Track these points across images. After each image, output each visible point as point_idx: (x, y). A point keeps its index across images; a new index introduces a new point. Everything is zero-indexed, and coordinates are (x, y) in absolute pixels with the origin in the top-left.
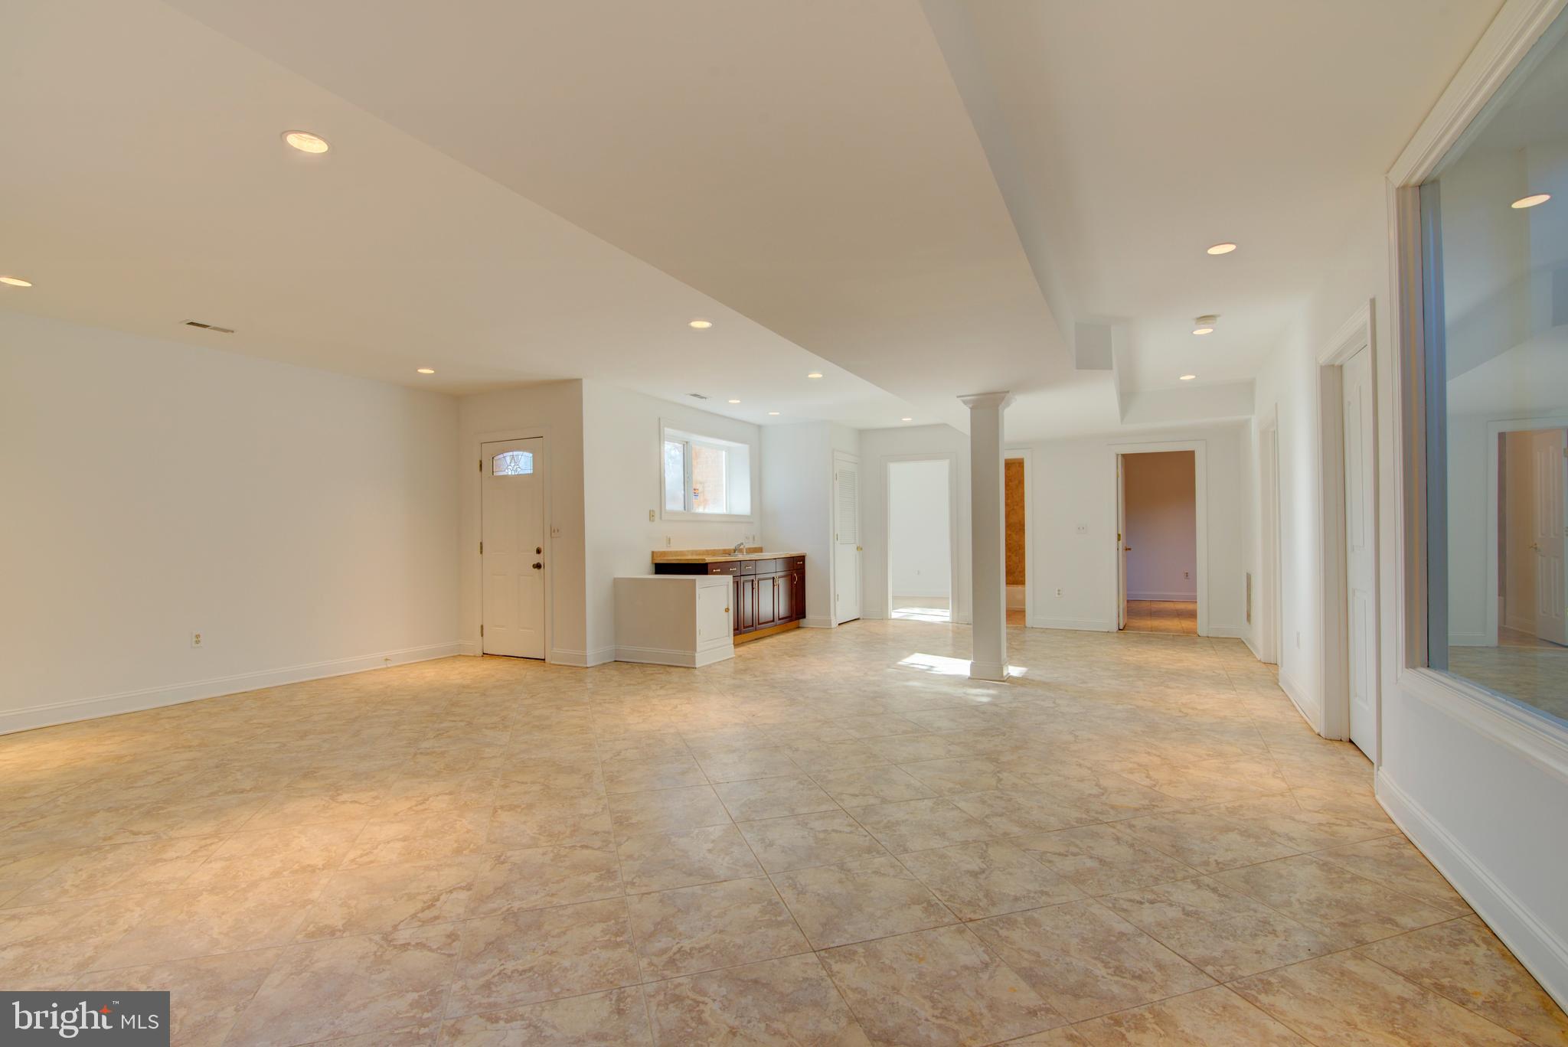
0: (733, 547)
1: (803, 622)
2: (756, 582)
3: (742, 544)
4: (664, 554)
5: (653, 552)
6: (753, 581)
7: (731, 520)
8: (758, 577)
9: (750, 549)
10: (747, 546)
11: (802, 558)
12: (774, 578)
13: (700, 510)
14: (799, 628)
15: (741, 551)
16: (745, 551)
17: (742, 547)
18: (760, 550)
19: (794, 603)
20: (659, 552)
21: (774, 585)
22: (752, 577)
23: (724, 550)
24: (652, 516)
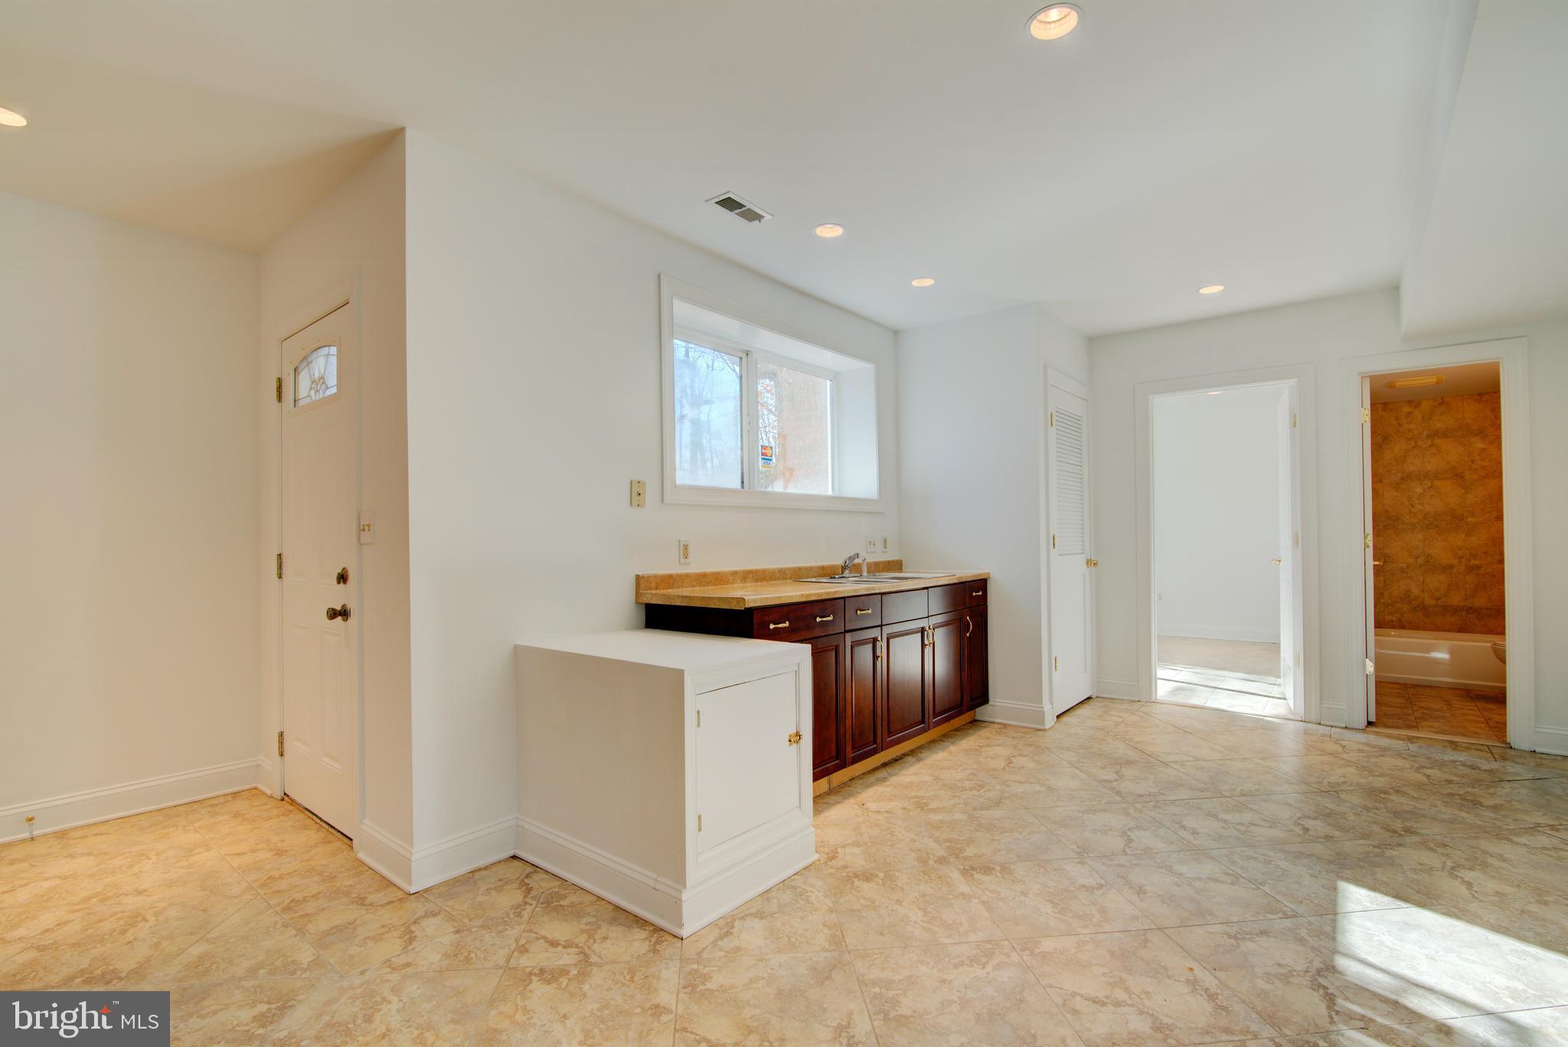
0: (840, 562)
1: (982, 713)
2: (882, 645)
3: (857, 555)
4: (669, 580)
5: (638, 578)
6: (875, 640)
7: (843, 507)
8: (887, 630)
9: (876, 564)
10: (871, 559)
11: (981, 584)
12: (923, 630)
13: (778, 487)
14: (975, 723)
15: (857, 569)
16: (865, 568)
17: (857, 561)
18: (896, 566)
19: (965, 675)
20: (655, 576)
21: (923, 645)
22: (874, 633)
23: (823, 568)
24: (636, 494)
